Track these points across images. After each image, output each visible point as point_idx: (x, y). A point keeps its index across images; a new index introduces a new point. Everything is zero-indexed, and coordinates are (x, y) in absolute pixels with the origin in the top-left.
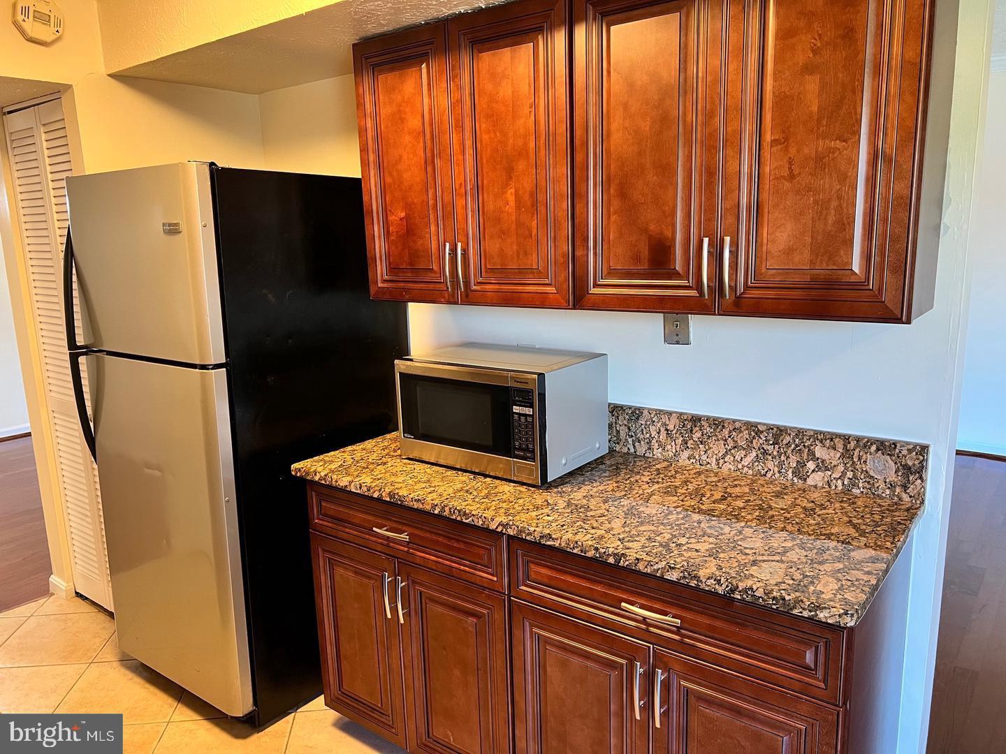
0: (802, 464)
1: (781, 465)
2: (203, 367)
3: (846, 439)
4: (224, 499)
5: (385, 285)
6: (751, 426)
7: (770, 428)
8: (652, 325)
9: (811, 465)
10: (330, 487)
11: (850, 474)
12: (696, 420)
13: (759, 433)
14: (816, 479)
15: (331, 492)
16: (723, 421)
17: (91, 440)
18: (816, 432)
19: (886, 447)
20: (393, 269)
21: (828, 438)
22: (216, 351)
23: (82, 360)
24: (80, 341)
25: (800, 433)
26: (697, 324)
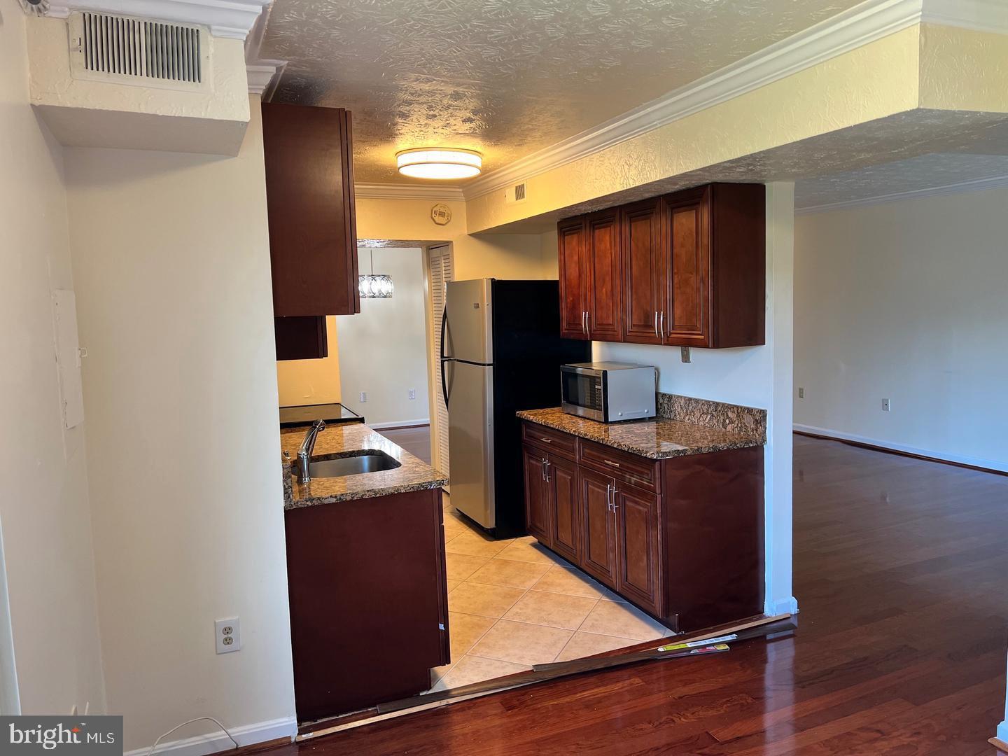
0: (724, 421)
1: (718, 422)
2: (484, 365)
3: (737, 407)
4: (488, 424)
5: (566, 331)
6: (708, 402)
7: (714, 403)
8: (676, 352)
9: (727, 421)
10: (528, 421)
11: (740, 425)
12: (690, 399)
13: (710, 405)
14: (729, 428)
15: (529, 423)
16: (699, 400)
17: (447, 400)
18: (729, 405)
19: (750, 411)
20: (568, 324)
21: (732, 407)
22: (489, 358)
23: (446, 363)
24: (445, 355)
25: (723, 404)
26: (694, 353)
